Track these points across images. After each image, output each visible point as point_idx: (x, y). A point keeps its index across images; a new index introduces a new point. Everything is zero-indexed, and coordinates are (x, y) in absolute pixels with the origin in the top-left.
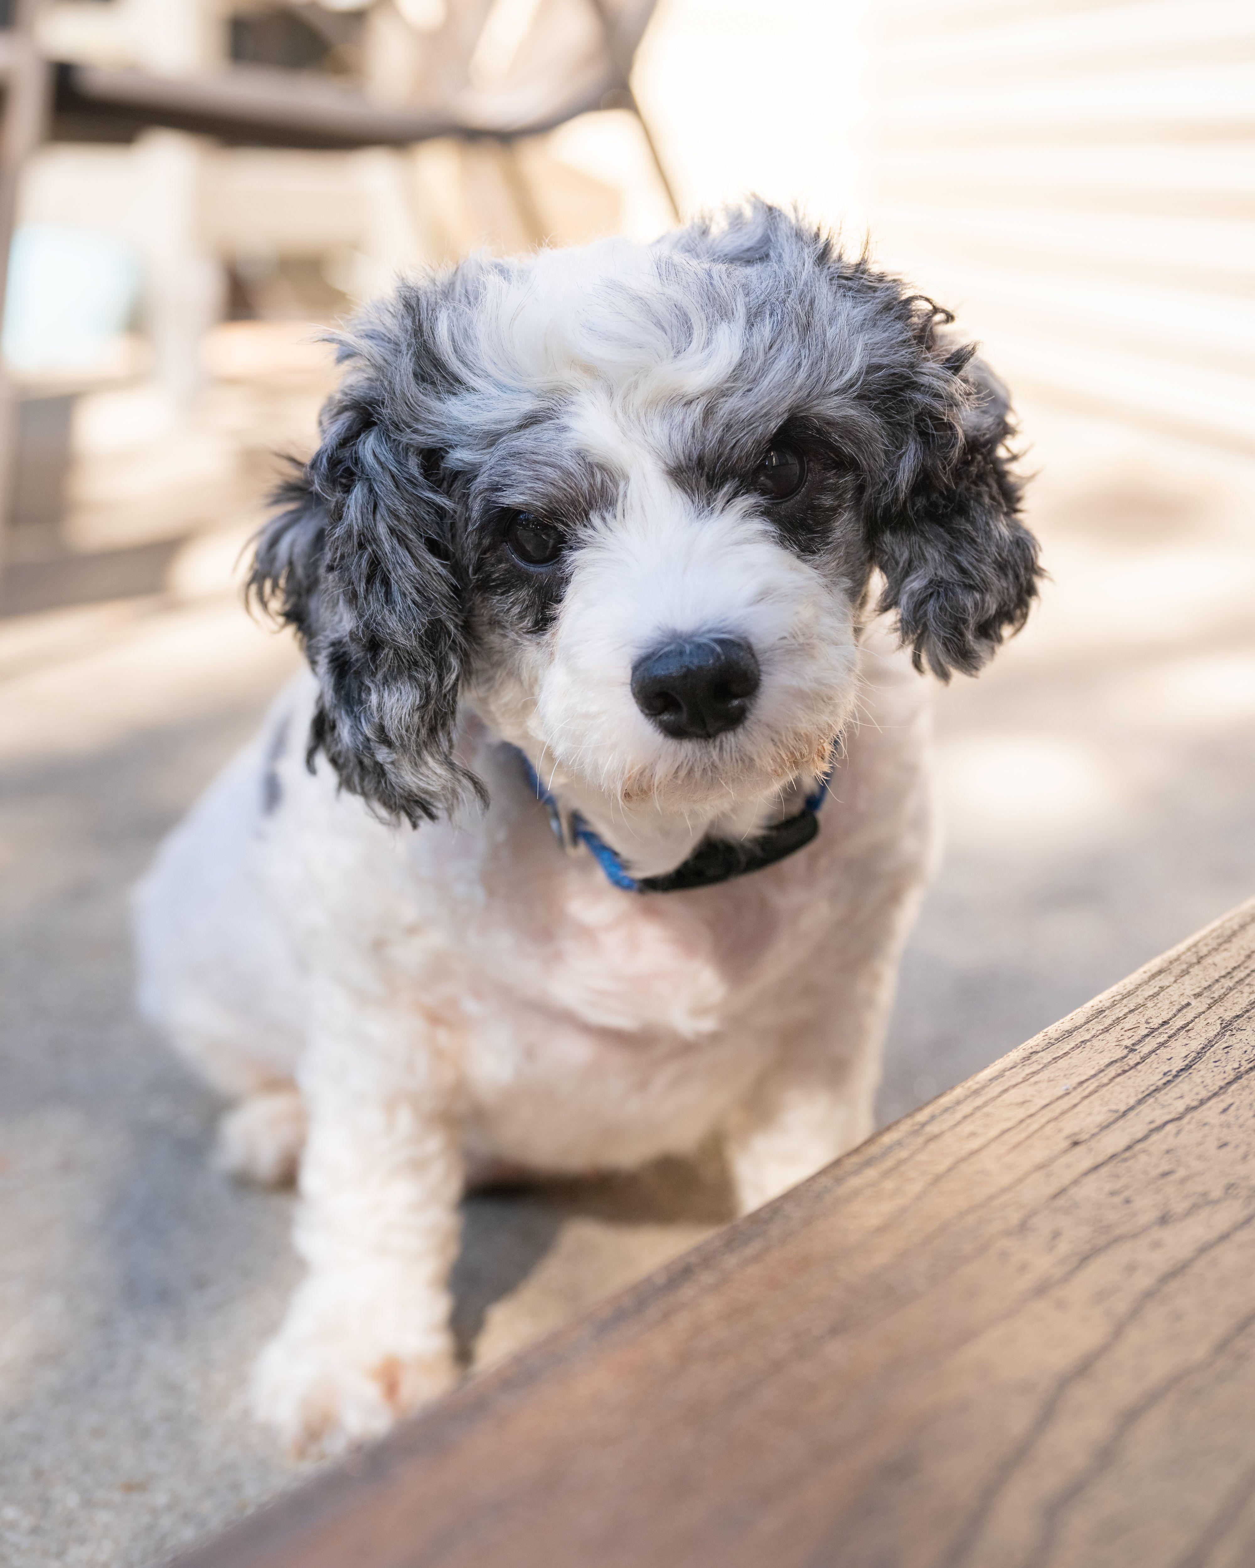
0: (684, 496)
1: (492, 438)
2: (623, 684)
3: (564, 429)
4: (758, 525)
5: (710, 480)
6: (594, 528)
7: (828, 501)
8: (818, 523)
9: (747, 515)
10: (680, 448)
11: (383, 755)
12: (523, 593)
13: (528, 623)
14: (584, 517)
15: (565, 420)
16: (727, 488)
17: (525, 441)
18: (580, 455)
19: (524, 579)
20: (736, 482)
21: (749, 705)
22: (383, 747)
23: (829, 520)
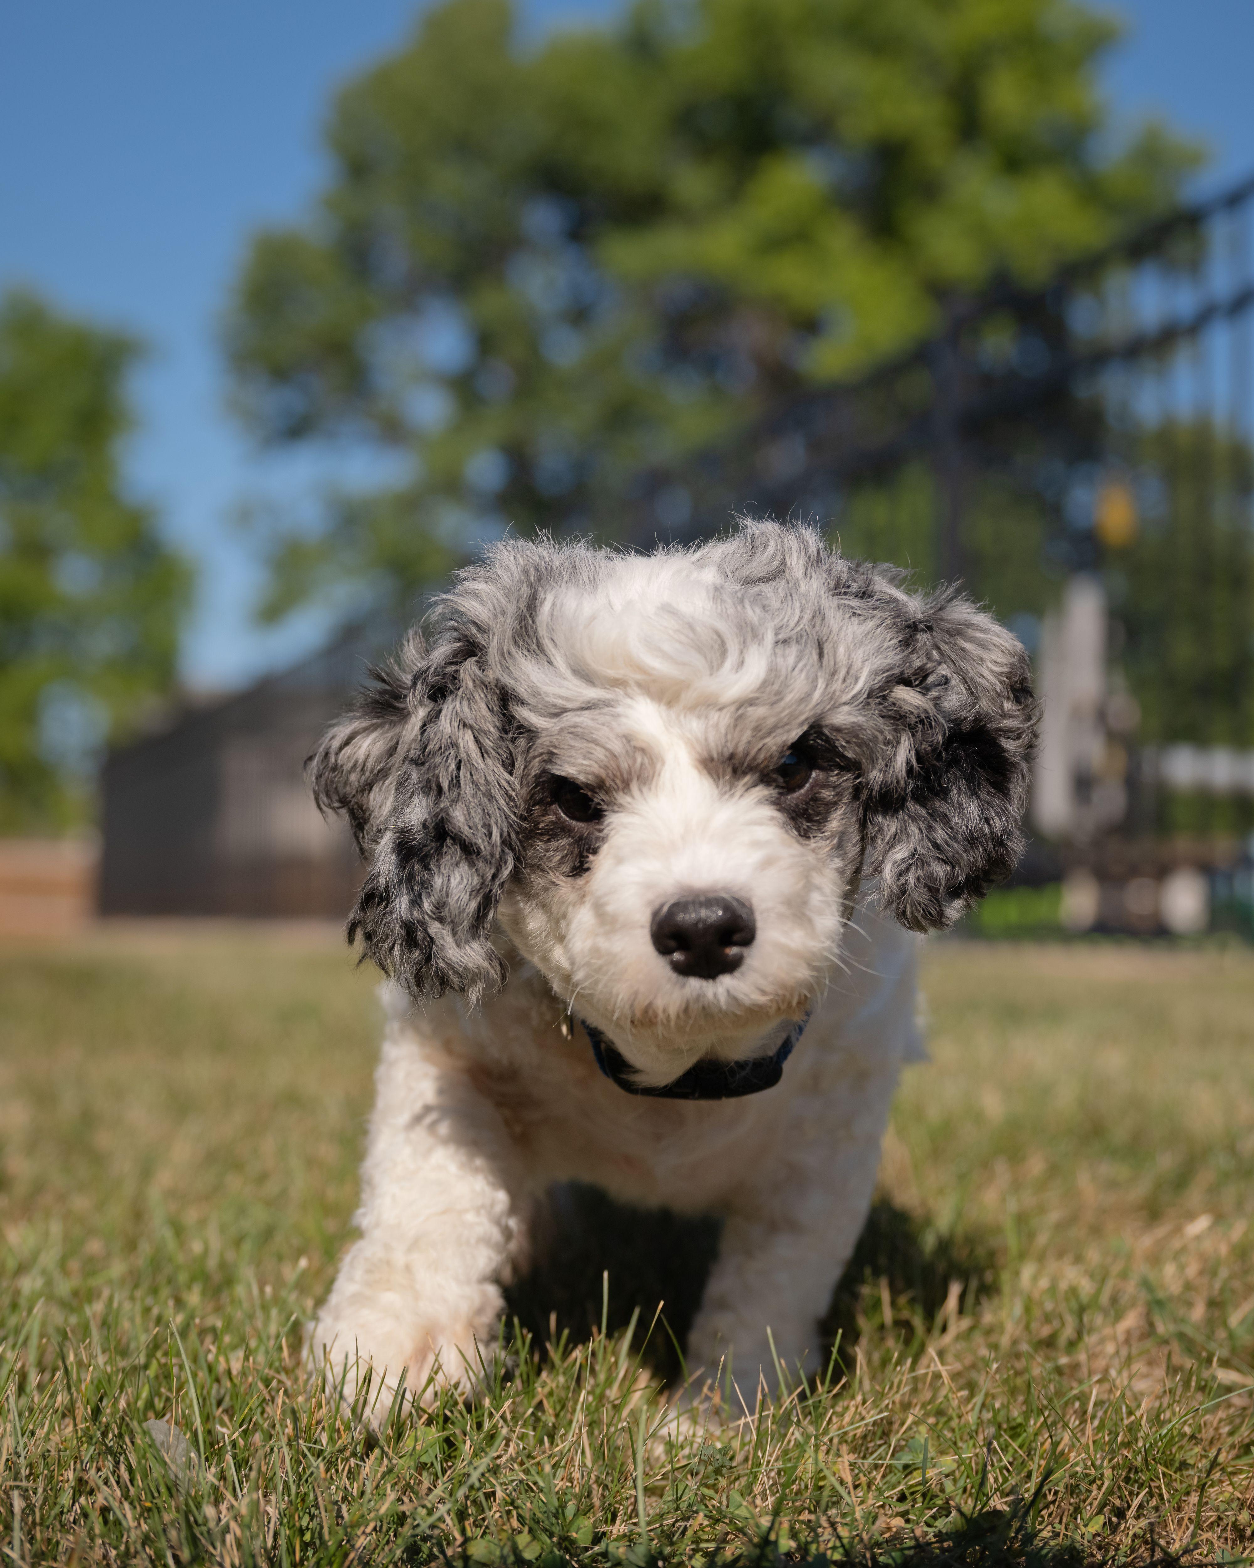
0: (711, 781)
1: (558, 713)
2: (642, 927)
3: (617, 716)
4: (769, 812)
5: (735, 771)
6: (633, 797)
7: (827, 794)
8: (818, 814)
9: (760, 802)
10: (712, 745)
11: (435, 928)
12: (564, 842)
13: (566, 868)
14: (626, 786)
15: (619, 710)
16: (747, 779)
17: (584, 719)
18: (627, 738)
19: (566, 830)
20: (756, 776)
21: (745, 954)
22: (436, 923)
23: (828, 813)
